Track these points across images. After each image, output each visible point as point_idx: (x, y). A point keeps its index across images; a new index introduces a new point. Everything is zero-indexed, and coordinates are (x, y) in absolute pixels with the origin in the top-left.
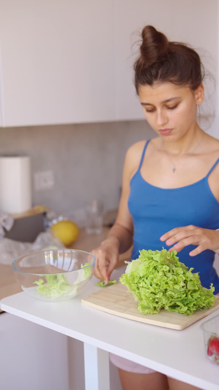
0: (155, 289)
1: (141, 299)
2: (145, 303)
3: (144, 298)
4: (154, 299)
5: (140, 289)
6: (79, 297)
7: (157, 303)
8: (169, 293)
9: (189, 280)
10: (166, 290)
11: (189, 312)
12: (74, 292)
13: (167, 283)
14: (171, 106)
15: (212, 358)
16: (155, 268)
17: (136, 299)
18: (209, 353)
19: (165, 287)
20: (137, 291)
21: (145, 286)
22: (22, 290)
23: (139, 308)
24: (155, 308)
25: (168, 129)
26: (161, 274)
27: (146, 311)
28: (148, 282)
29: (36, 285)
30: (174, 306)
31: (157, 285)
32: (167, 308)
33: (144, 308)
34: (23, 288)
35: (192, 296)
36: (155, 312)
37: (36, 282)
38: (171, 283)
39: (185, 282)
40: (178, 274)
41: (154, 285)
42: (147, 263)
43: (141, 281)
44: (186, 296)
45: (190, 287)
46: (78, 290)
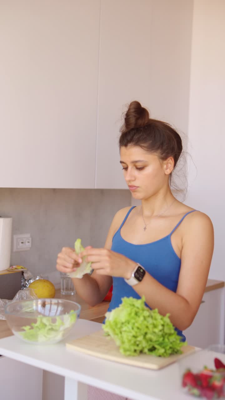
0: (136, 332)
1: (123, 342)
2: (127, 346)
3: (126, 340)
4: (135, 342)
5: (123, 333)
6: (63, 342)
7: (138, 345)
8: (149, 336)
9: (165, 324)
10: (146, 333)
11: (165, 354)
12: (59, 337)
13: (147, 327)
14: (139, 167)
15: (186, 389)
16: (136, 314)
17: (118, 343)
18: (184, 384)
19: (146, 330)
20: (120, 335)
21: (128, 330)
22: (12, 334)
23: (122, 351)
24: (135, 351)
25: (135, 186)
26: (142, 318)
27: (128, 353)
28: (130, 326)
29: (24, 330)
30: (152, 349)
31: (138, 328)
32: (146, 350)
33: (126, 350)
34: (14, 332)
35: (168, 339)
36: (135, 354)
37: (24, 328)
38: (151, 327)
39: (163, 325)
40: (156, 319)
41: (136, 329)
42: (129, 309)
43: (123, 326)
44: (164, 340)
45: (167, 330)
46: (63, 335)
